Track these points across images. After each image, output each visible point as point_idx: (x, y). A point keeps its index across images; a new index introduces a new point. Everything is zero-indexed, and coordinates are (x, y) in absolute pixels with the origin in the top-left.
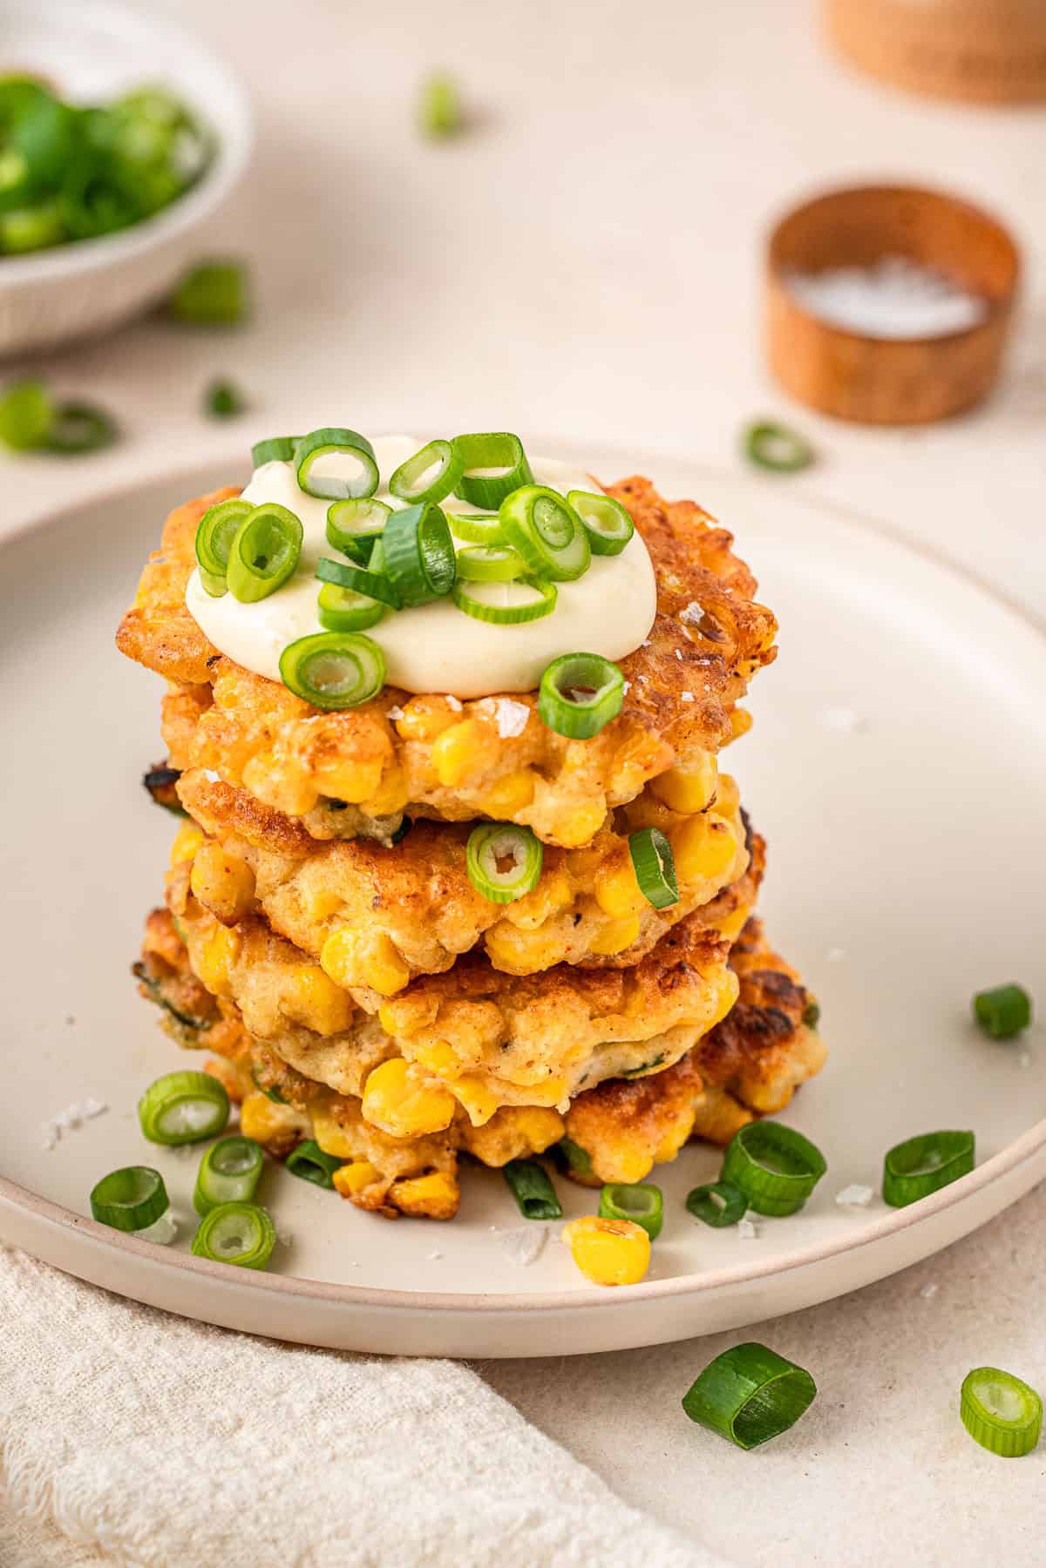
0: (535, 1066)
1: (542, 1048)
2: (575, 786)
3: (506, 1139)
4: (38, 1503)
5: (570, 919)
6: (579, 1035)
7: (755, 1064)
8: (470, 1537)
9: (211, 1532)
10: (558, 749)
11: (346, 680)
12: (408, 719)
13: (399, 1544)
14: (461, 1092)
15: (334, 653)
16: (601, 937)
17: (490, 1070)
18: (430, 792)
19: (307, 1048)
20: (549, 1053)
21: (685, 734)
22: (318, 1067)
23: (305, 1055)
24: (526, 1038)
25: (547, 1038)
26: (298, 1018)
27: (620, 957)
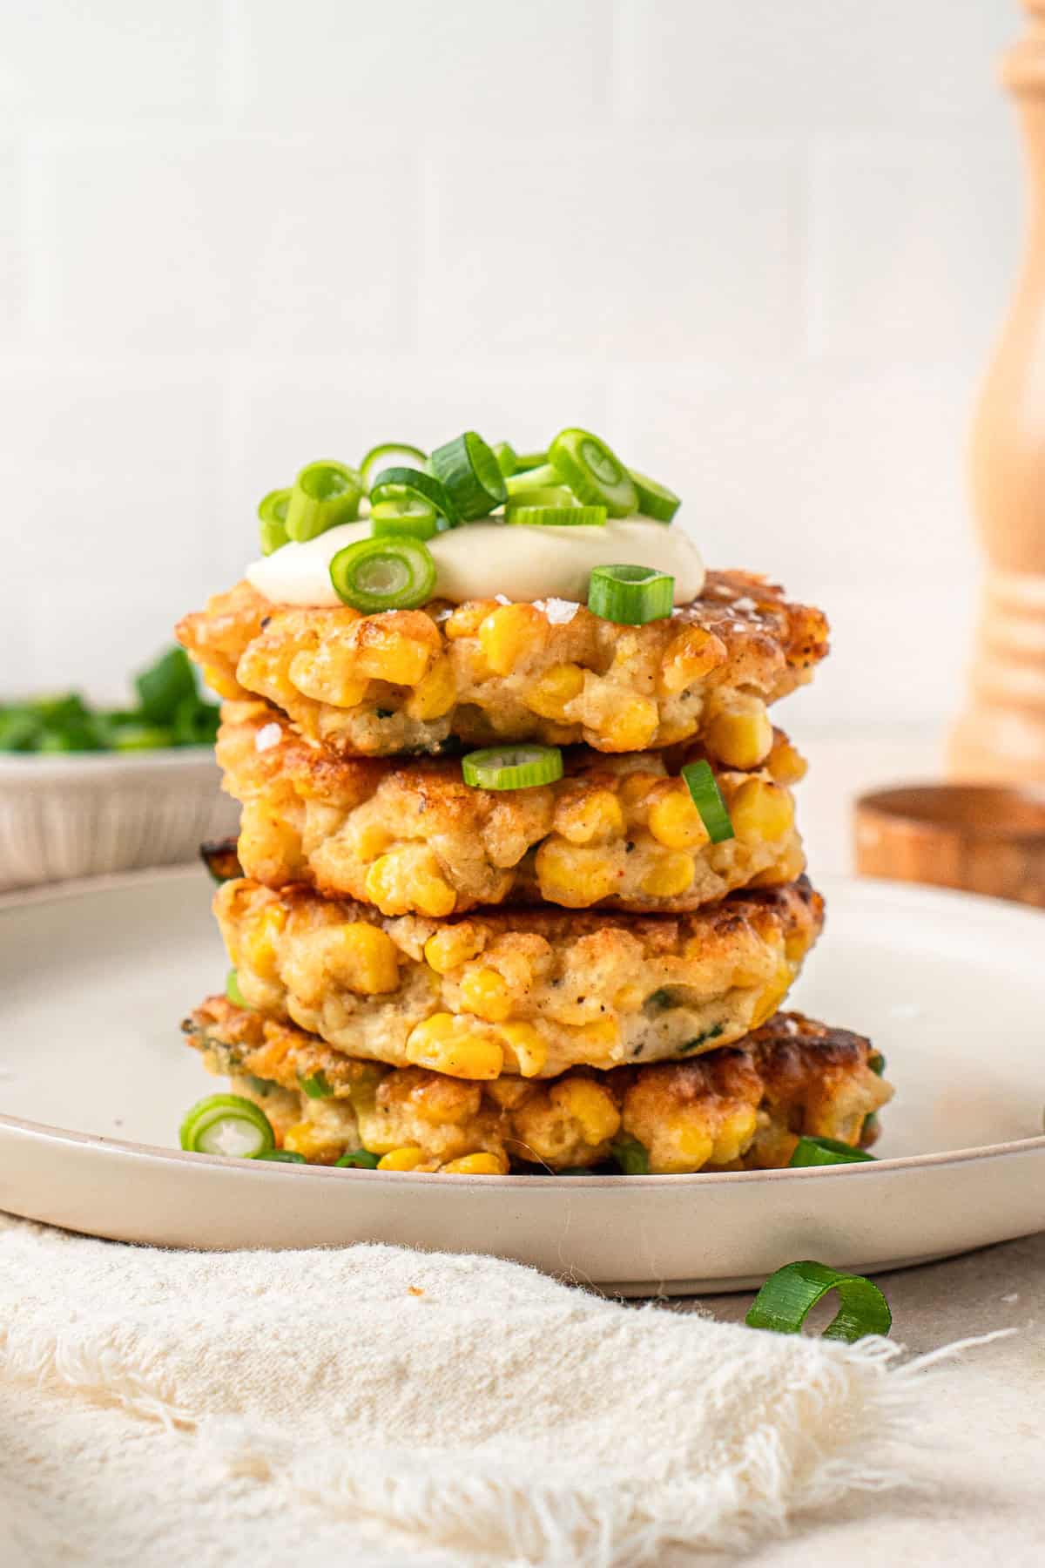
0: (585, 1001)
1: (593, 978)
2: (626, 678)
3: (558, 1124)
4: (40, 1357)
5: (622, 844)
6: (633, 972)
7: (819, 1082)
8: (509, 1333)
9: (226, 1348)
10: (609, 643)
11: (396, 582)
12: (457, 620)
13: (432, 1344)
14: (510, 1035)
15: (386, 557)
16: (656, 874)
17: (540, 1006)
18: (478, 684)
19: (351, 1013)
20: (601, 984)
21: (737, 657)
22: (362, 1034)
23: (349, 1021)
24: (576, 969)
25: (598, 970)
26: (342, 975)
27: (674, 900)
